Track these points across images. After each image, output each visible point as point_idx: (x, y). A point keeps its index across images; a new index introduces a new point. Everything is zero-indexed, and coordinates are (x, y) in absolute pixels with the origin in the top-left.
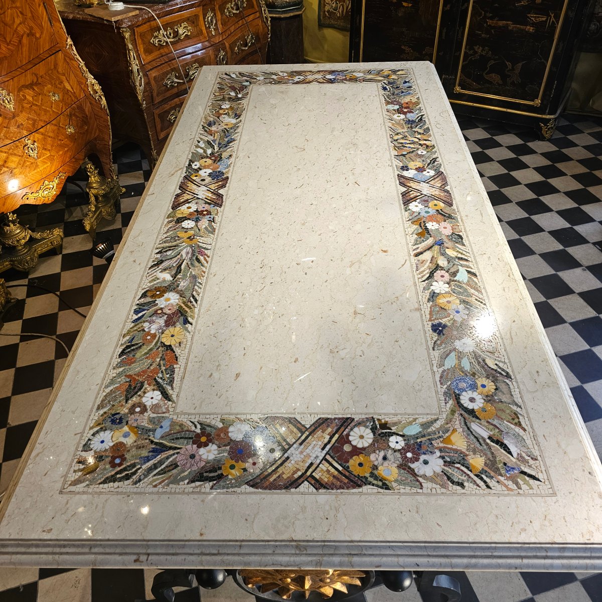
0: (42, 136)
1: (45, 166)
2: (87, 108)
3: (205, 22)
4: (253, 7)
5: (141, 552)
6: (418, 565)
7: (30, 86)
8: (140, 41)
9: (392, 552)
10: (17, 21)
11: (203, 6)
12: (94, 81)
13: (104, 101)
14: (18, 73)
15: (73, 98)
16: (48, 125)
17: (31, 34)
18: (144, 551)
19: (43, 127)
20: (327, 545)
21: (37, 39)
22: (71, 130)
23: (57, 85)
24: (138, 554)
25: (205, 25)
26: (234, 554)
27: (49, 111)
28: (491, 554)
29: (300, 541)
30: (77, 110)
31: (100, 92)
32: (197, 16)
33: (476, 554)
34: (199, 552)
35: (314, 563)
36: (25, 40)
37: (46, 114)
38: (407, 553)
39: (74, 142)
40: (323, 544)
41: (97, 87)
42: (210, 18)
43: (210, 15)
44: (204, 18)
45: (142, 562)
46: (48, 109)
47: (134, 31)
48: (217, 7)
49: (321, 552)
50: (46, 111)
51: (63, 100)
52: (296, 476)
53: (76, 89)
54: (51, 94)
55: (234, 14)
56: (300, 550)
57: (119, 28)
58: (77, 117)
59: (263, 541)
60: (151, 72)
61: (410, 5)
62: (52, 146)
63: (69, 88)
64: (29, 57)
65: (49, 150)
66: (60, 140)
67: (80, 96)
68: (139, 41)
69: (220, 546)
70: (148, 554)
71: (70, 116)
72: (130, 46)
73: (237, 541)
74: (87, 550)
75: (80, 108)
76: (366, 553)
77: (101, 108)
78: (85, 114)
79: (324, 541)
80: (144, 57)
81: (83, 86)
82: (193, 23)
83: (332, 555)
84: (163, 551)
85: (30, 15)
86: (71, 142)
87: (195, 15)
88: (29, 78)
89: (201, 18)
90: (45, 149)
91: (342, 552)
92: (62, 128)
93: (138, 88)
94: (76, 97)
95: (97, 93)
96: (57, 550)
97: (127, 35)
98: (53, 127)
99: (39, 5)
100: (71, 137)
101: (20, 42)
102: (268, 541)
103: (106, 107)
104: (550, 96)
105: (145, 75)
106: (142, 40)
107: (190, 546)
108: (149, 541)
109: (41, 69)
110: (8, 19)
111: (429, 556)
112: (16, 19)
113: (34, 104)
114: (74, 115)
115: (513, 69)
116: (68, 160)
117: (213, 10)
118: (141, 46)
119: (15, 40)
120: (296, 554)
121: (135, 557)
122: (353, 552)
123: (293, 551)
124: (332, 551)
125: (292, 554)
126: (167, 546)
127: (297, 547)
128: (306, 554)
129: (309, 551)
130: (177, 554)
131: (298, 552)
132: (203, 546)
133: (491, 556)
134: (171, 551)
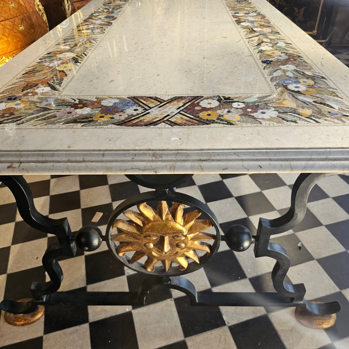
0: (2, 27)
1: (4, 47)
2: (34, 19)
5: (14, 160)
6: (261, 167)
9: (237, 157)
12: (39, 3)
13: (45, 18)
15: (25, 11)
16: (7, 21)
18: (17, 160)
19: (3, 21)
20: (180, 153)
22: (21, 28)
24: (12, 162)
26: (98, 161)
27: (8, 13)
28: (326, 157)
29: (156, 150)
30: (27, 18)
31: (43, 11)
33: (313, 157)
34: (66, 159)
35: (168, 167)
37: (6, 14)
38: (251, 158)
39: (24, 37)
40: (176, 152)
41: (41, 7)
45: (15, 168)
46: (7, 11)
49: (175, 159)
50: (5, 11)
51: (18, 9)
52: (155, 120)
53: (27, 5)
54: (10, 3)
56: (156, 157)
58: (27, 22)
59: (123, 150)
60: (75, 3)
62: (9, 34)
63: (23, 4)
65: (7, 37)
66: (14, 32)
67: (29, 10)
69: (85, 155)
70: (21, 163)
71: (22, 20)
73: (100, 151)
75: (29, 18)
76: (214, 158)
77: (43, 22)
78: (33, 22)
79: (177, 150)
81: (31, 5)
83: (184, 161)
84: (34, 159)
86: (22, 36)
90: (4, 35)
91: (193, 158)
92: (16, 25)
93: (67, 10)
94: (27, 10)
95: (41, 11)
98: (10, 23)
100: (21, 32)
102: (128, 150)
103: (47, 21)
104: (322, 27)
105: (72, 4)
107: (59, 155)
108: (22, 151)
111: (270, 160)
114: (25, 20)
115: (299, 12)
116: (19, 47)
120: (152, 161)
121: (9, 164)
122: (202, 158)
123: (150, 159)
124: (184, 158)
125: (149, 161)
126: (38, 155)
127: (153, 155)
128: (162, 161)
129: (164, 158)
130: (47, 162)
131: (154, 159)
132: (70, 155)
133: (326, 159)
134: (41, 159)
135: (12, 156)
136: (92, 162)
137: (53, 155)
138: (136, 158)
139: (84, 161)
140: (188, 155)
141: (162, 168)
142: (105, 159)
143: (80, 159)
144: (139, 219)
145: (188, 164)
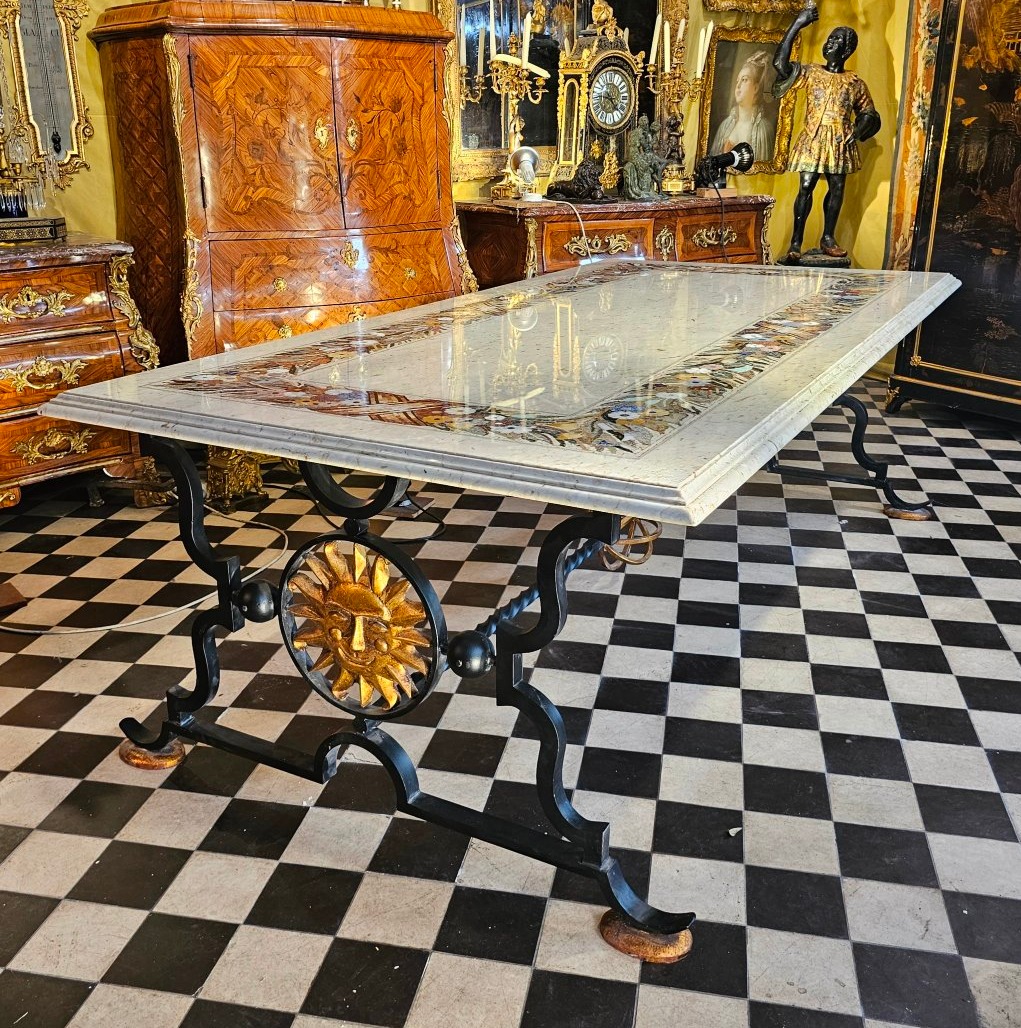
0: (376, 310)
3: (654, 241)
4: (747, 245)
5: (172, 419)
6: (425, 472)
7: (386, 251)
8: (549, 241)
9: (406, 457)
10: (397, 178)
11: (656, 219)
12: (470, 275)
14: (376, 232)
15: (436, 287)
16: (389, 302)
17: (409, 198)
18: (174, 419)
19: (382, 301)
20: (344, 441)
21: (414, 204)
23: (420, 263)
24: (169, 422)
25: (655, 246)
26: (252, 436)
27: (397, 287)
29: (320, 433)
32: (643, 230)
35: (322, 454)
36: (398, 201)
37: (391, 288)
42: (663, 239)
43: (665, 233)
44: (655, 236)
45: (169, 427)
46: (396, 283)
47: (543, 226)
48: (679, 227)
50: (393, 284)
51: (421, 282)
53: (445, 277)
54: (408, 269)
55: (709, 245)
57: (522, 218)
61: (1005, 252)
63: (436, 274)
64: (397, 221)
67: (445, 287)
68: (547, 241)
69: (243, 426)
70: (177, 424)
72: (532, 243)
73: (261, 424)
74: (129, 412)
79: (343, 437)
80: (550, 262)
81: (454, 278)
82: (636, 237)
83: (344, 450)
84: (192, 422)
85: (416, 178)
87: (641, 228)
88: (387, 242)
89: (650, 234)
91: (355, 449)
96: (106, 408)
97: (532, 228)
99: (432, 172)
101: (392, 200)
102: (289, 428)
106: (553, 241)
109: (406, 239)
110: (386, 173)
112: (396, 176)
113: (381, 272)
117: (672, 228)
118: (549, 248)
119: (387, 197)
120: (310, 445)
121: (164, 423)
122: (366, 450)
123: (308, 441)
124: (345, 447)
125: (306, 444)
126: (198, 419)
127: (314, 438)
128: (319, 446)
129: (324, 444)
130: (202, 427)
131: (312, 442)
132: (229, 424)
133: (511, 477)
134: (198, 423)
135: (171, 415)
136: (247, 435)
137: (211, 422)
138: (294, 439)
139: (239, 433)
140: (352, 444)
141: (315, 454)
142: (261, 433)
143: (236, 430)
144: (326, 575)
145: (346, 454)
